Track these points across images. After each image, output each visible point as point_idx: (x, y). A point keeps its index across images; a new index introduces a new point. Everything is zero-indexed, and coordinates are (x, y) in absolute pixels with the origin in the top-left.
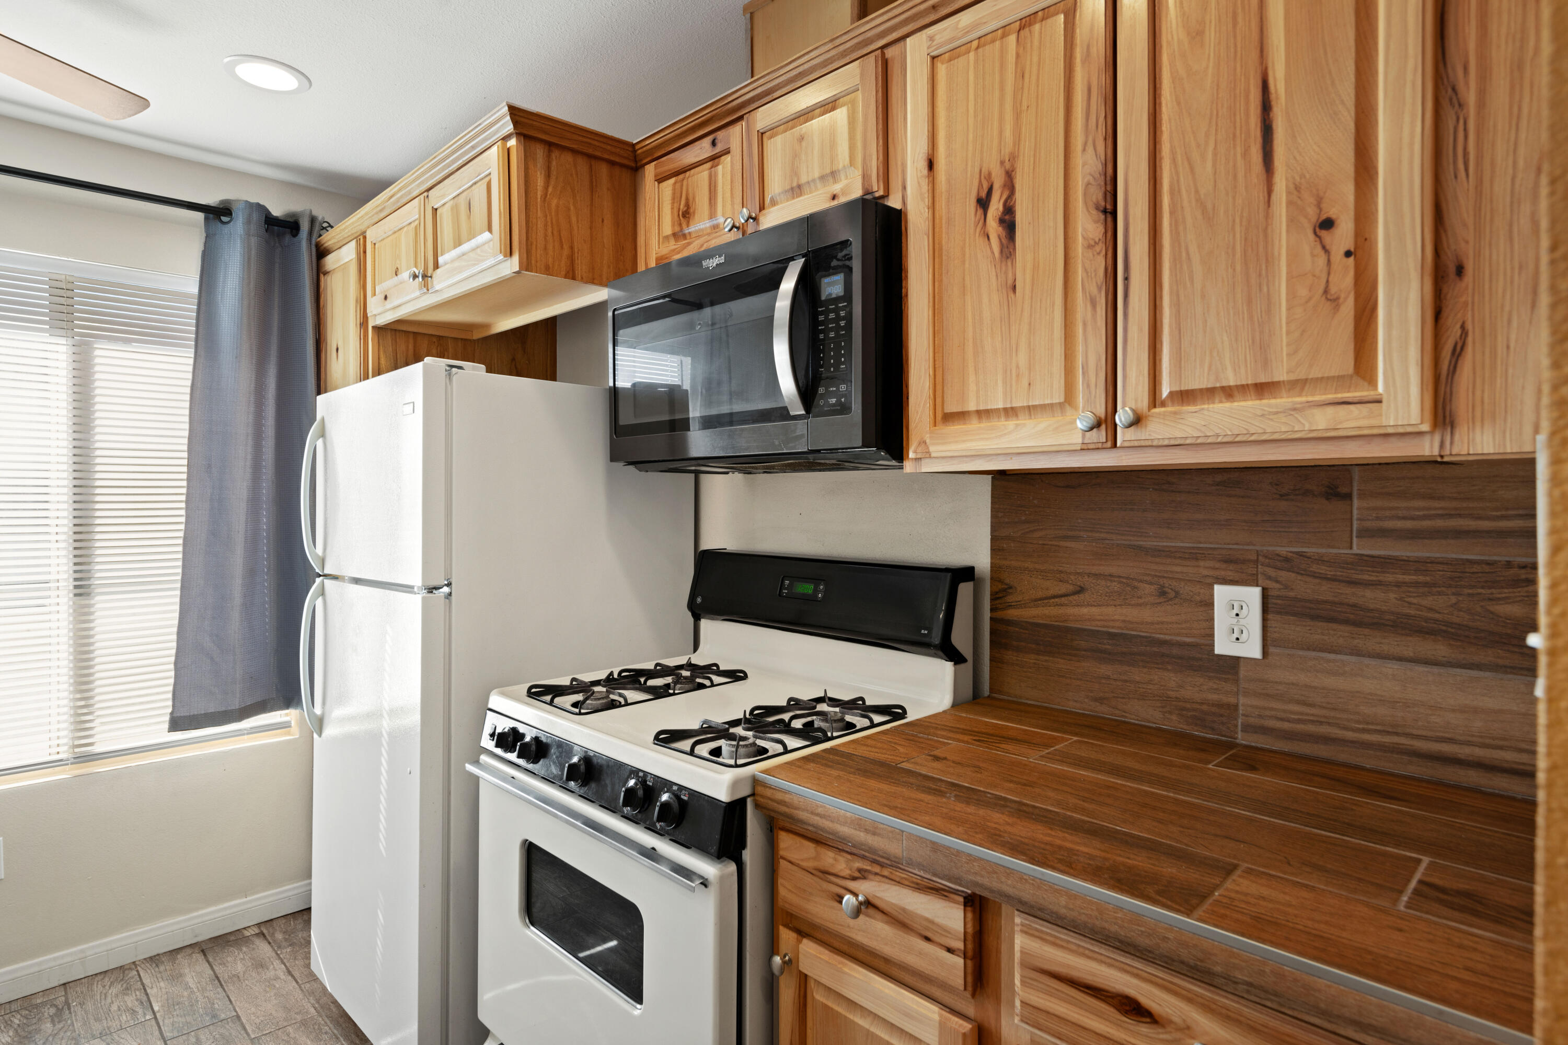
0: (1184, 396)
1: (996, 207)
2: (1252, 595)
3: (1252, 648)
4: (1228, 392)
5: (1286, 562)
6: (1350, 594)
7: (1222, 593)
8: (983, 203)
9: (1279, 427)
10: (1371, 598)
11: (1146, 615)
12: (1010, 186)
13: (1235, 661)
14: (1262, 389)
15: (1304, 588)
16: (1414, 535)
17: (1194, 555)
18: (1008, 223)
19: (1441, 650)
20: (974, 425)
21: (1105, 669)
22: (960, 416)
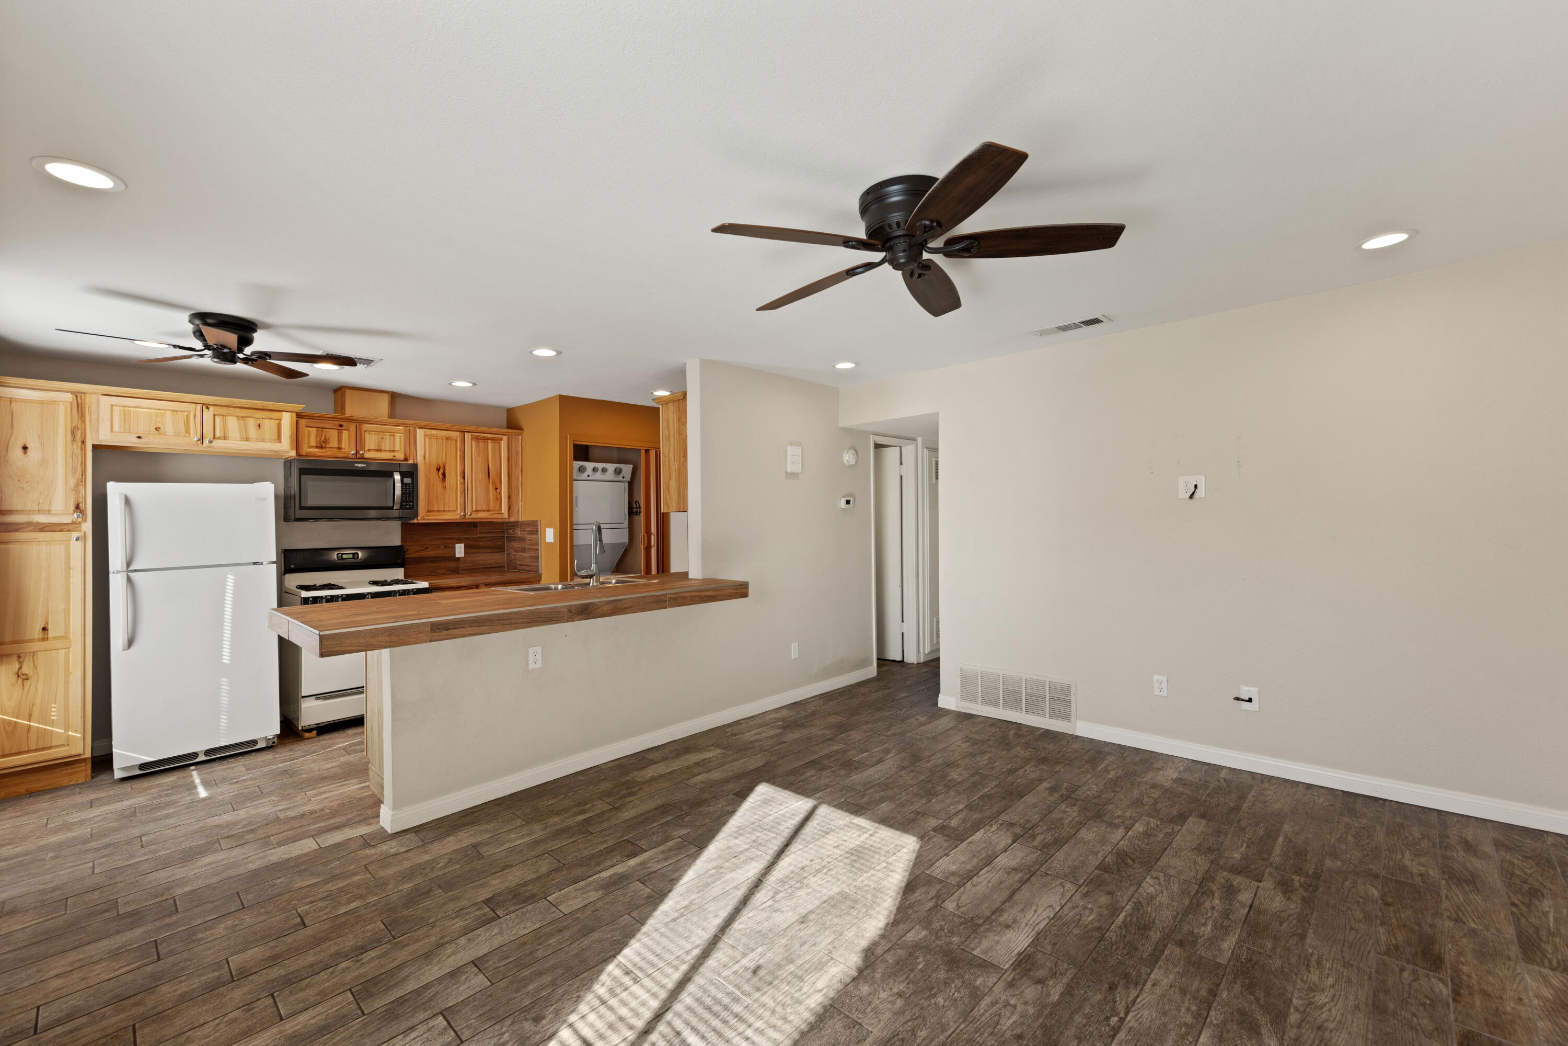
0: (477, 511)
1: (441, 471)
2: (462, 545)
3: (463, 555)
4: (484, 511)
5: (468, 539)
6: (478, 543)
7: (457, 546)
8: (438, 470)
9: (491, 517)
10: (482, 544)
11: (442, 552)
12: (444, 468)
13: (459, 558)
14: (488, 511)
15: (471, 543)
16: (486, 533)
17: (452, 539)
18: (444, 475)
19: (490, 551)
20: (435, 513)
21: (433, 565)
22: (433, 511)
